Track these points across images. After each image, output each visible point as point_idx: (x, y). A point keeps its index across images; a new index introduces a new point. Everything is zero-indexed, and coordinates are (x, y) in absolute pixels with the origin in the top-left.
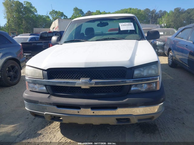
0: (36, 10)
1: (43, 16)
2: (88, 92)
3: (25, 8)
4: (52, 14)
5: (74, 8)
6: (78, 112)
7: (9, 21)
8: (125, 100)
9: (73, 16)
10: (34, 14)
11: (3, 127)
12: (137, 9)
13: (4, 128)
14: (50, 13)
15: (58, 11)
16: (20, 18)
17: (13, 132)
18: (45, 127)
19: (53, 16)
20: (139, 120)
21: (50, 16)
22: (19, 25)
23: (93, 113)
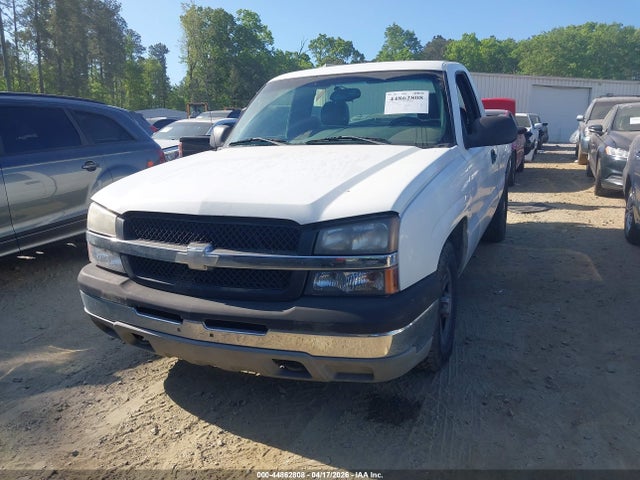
0: (269, 34)
1: (291, 54)
2: (207, 281)
3: (241, 29)
4: (316, 47)
5: (389, 29)
6: (179, 330)
7: (191, 70)
8: (286, 312)
9: (381, 52)
10: (263, 48)
11: (50, 352)
12: (619, 25)
13: (51, 355)
14: (312, 46)
15: (336, 38)
16: (222, 62)
17: (65, 365)
18: (138, 363)
19: (320, 53)
20: (339, 375)
21: (310, 54)
22: (218, 82)
23: (211, 335)
